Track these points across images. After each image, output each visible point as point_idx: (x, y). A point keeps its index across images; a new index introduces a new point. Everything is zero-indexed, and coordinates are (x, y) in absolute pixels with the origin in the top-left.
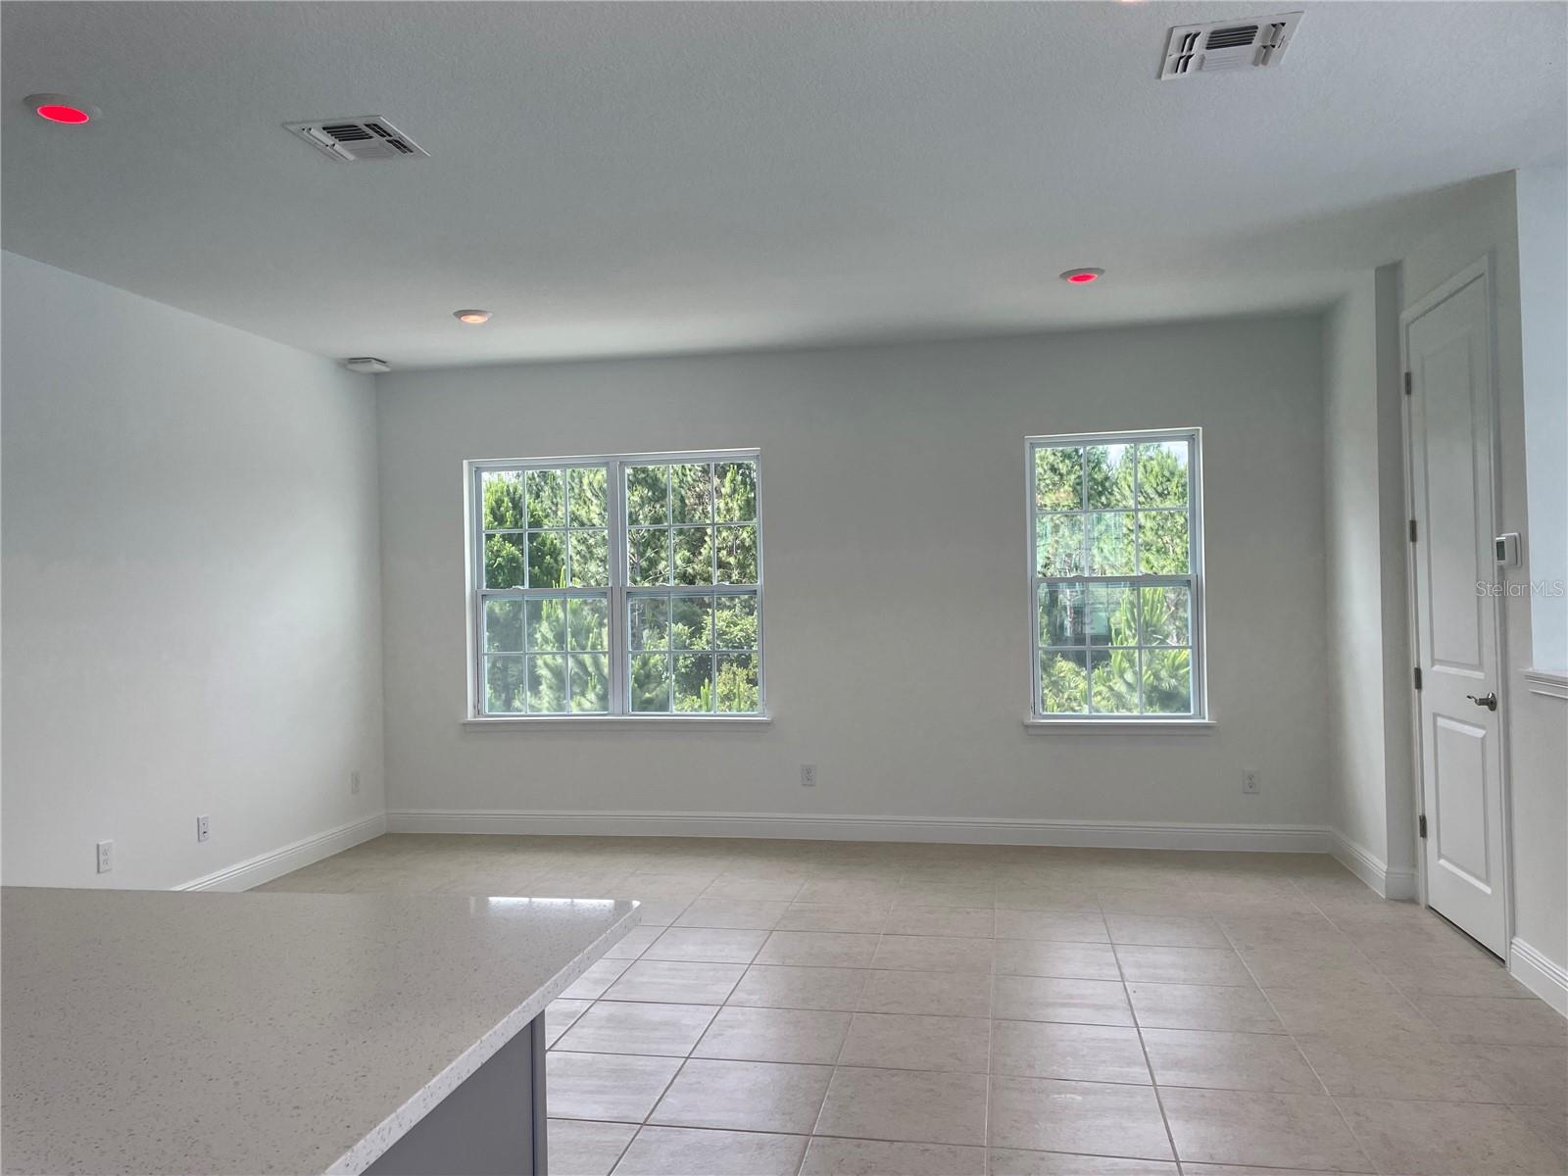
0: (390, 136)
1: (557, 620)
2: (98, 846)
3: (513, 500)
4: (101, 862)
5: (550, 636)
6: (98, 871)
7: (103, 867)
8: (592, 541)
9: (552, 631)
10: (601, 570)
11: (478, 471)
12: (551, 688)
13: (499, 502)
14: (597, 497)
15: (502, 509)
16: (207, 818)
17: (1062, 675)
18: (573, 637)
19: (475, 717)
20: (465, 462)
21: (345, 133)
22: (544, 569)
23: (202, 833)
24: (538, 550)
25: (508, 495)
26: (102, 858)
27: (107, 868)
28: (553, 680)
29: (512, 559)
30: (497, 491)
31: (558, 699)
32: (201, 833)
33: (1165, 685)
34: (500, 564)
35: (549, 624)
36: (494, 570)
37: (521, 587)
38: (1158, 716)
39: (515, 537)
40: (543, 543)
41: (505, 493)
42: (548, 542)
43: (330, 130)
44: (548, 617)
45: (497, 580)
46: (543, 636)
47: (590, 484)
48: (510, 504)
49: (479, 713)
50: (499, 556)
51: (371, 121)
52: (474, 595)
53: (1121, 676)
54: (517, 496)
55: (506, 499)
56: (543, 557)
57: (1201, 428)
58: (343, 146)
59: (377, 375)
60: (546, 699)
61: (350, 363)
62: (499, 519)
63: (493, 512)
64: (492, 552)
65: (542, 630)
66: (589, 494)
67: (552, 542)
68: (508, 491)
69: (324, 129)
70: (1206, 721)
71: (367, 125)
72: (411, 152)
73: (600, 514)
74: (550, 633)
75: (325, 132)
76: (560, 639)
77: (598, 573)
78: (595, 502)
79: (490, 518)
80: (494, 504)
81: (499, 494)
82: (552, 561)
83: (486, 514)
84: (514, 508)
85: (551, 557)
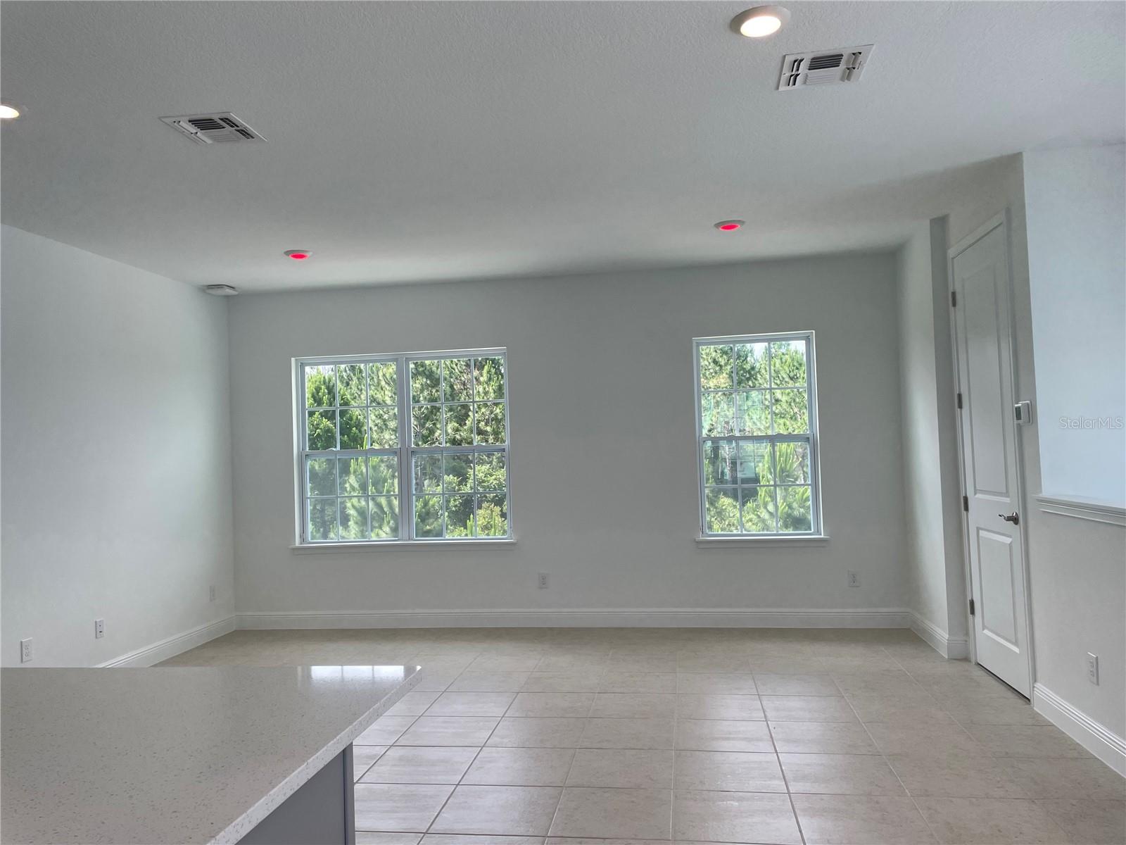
0: (238, 127)
1: (362, 473)
2: (22, 643)
3: (328, 388)
5: (356, 485)
6: (23, 660)
7: (24, 655)
8: (386, 417)
9: (358, 482)
10: (393, 437)
11: (302, 366)
12: (356, 523)
13: (318, 389)
14: (389, 384)
15: (320, 394)
16: (103, 621)
17: (724, 507)
18: (373, 485)
19: (301, 544)
20: (293, 360)
21: (205, 124)
22: (351, 437)
24: (347, 423)
26: (25, 651)
27: (29, 658)
28: (359, 518)
29: (328, 430)
30: (316, 381)
31: (362, 530)
32: (98, 632)
33: (796, 513)
34: (319, 434)
35: (356, 477)
36: (314, 438)
37: (334, 449)
38: (791, 533)
40: (351, 419)
41: (322, 383)
42: (354, 418)
43: (192, 121)
44: (355, 472)
45: (317, 445)
46: (351, 485)
47: (384, 375)
48: (326, 390)
49: (303, 540)
50: (318, 428)
51: (224, 116)
52: (300, 456)
53: (765, 507)
54: (331, 384)
55: (323, 387)
56: (350, 429)
57: (814, 331)
58: (203, 133)
59: (227, 297)
60: (354, 530)
61: (209, 288)
62: (318, 401)
63: (313, 396)
64: (313, 425)
65: (350, 481)
66: (383, 383)
67: (357, 418)
68: (324, 383)
69: (190, 121)
70: (822, 536)
71: (222, 119)
72: (253, 137)
73: (392, 397)
74: (356, 483)
75: (190, 123)
76: (364, 487)
77: (391, 439)
78: (388, 388)
79: (311, 401)
80: (314, 390)
81: (318, 383)
82: (357, 431)
83: (308, 398)
84: (329, 393)
85: (357, 429)
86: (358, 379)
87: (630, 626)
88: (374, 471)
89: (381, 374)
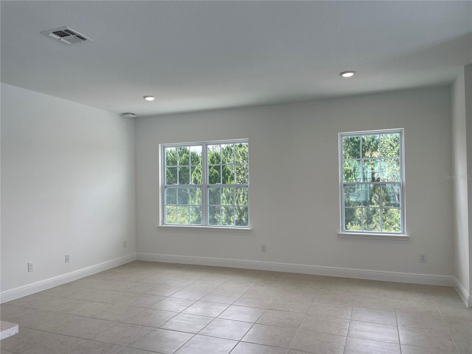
0: (75, 34)
2: (29, 263)
3: (217, 157)
4: (29, 269)
5: (225, 197)
6: (29, 271)
7: (30, 270)
8: (240, 169)
10: (243, 177)
11: (164, 148)
12: (225, 213)
13: (213, 157)
14: (241, 155)
15: (214, 159)
16: (69, 255)
18: (231, 198)
19: (162, 225)
20: (160, 145)
21: (62, 34)
22: (225, 177)
23: (67, 259)
24: (224, 172)
25: (216, 155)
26: (30, 267)
27: (32, 270)
28: (226, 211)
29: (216, 174)
30: (212, 154)
31: (227, 217)
34: (213, 176)
35: (225, 194)
36: (211, 178)
37: (176, 184)
39: (217, 168)
41: (215, 155)
42: (227, 169)
43: (55, 33)
44: (224, 192)
45: (212, 180)
46: (223, 197)
47: (240, 152)
49: (163, 223)
50: (212, 173)
51: (65, 29)
52: (162, 186)
54: (218, 156)
55: (215, 157)
56: (225, 174)
57: (404, 129)
58: (63, 39)
60: (224, 216)
61: (123, 114)
62: (213, 162)
63: (211, 160)
64: (211, 172)
66: (239, 155)
67: (228, 169)
68: (216, 154)
69: (53, 33)
70: (406, 235)
71: (65, 31)
72: (86, 40)
73: (242, 161)
74: (225, 196)
75: (54, 34)
76: (228, 198)
77: (242, 178)
78: (241, 157)
79: (210, 162)
80: (212, 158)
81: (213, 155)
82: (228, 175)
83: (209, 161)
84: (217, 159)
85: (227, 174)
86: (230, 153)
87: (303, 273)
88: (232, 191)
89: (238, 151)
